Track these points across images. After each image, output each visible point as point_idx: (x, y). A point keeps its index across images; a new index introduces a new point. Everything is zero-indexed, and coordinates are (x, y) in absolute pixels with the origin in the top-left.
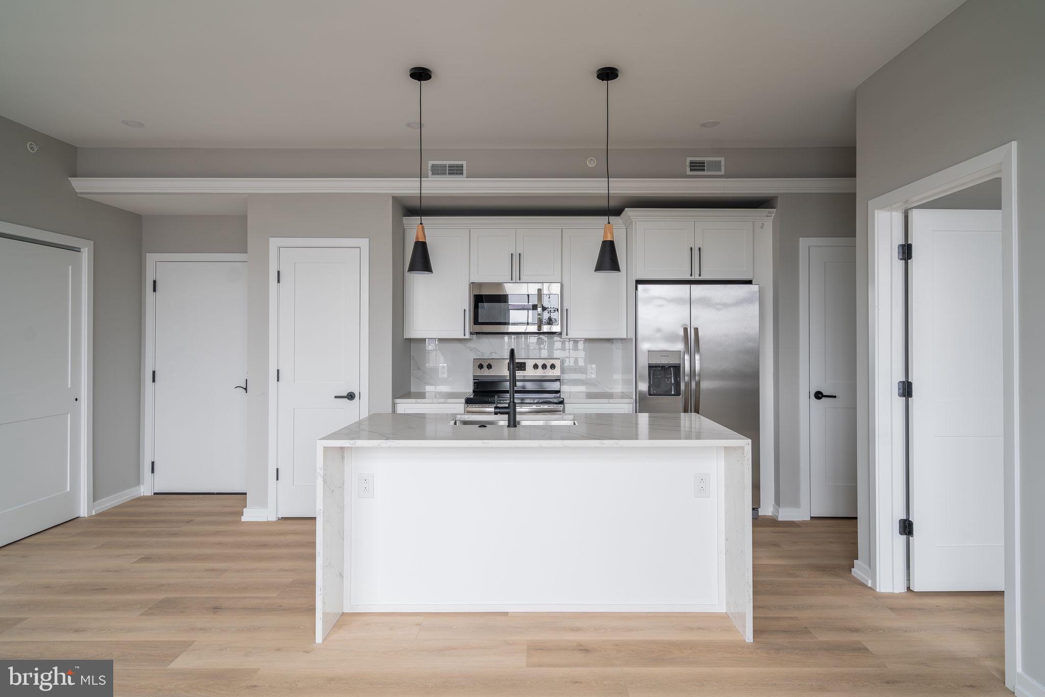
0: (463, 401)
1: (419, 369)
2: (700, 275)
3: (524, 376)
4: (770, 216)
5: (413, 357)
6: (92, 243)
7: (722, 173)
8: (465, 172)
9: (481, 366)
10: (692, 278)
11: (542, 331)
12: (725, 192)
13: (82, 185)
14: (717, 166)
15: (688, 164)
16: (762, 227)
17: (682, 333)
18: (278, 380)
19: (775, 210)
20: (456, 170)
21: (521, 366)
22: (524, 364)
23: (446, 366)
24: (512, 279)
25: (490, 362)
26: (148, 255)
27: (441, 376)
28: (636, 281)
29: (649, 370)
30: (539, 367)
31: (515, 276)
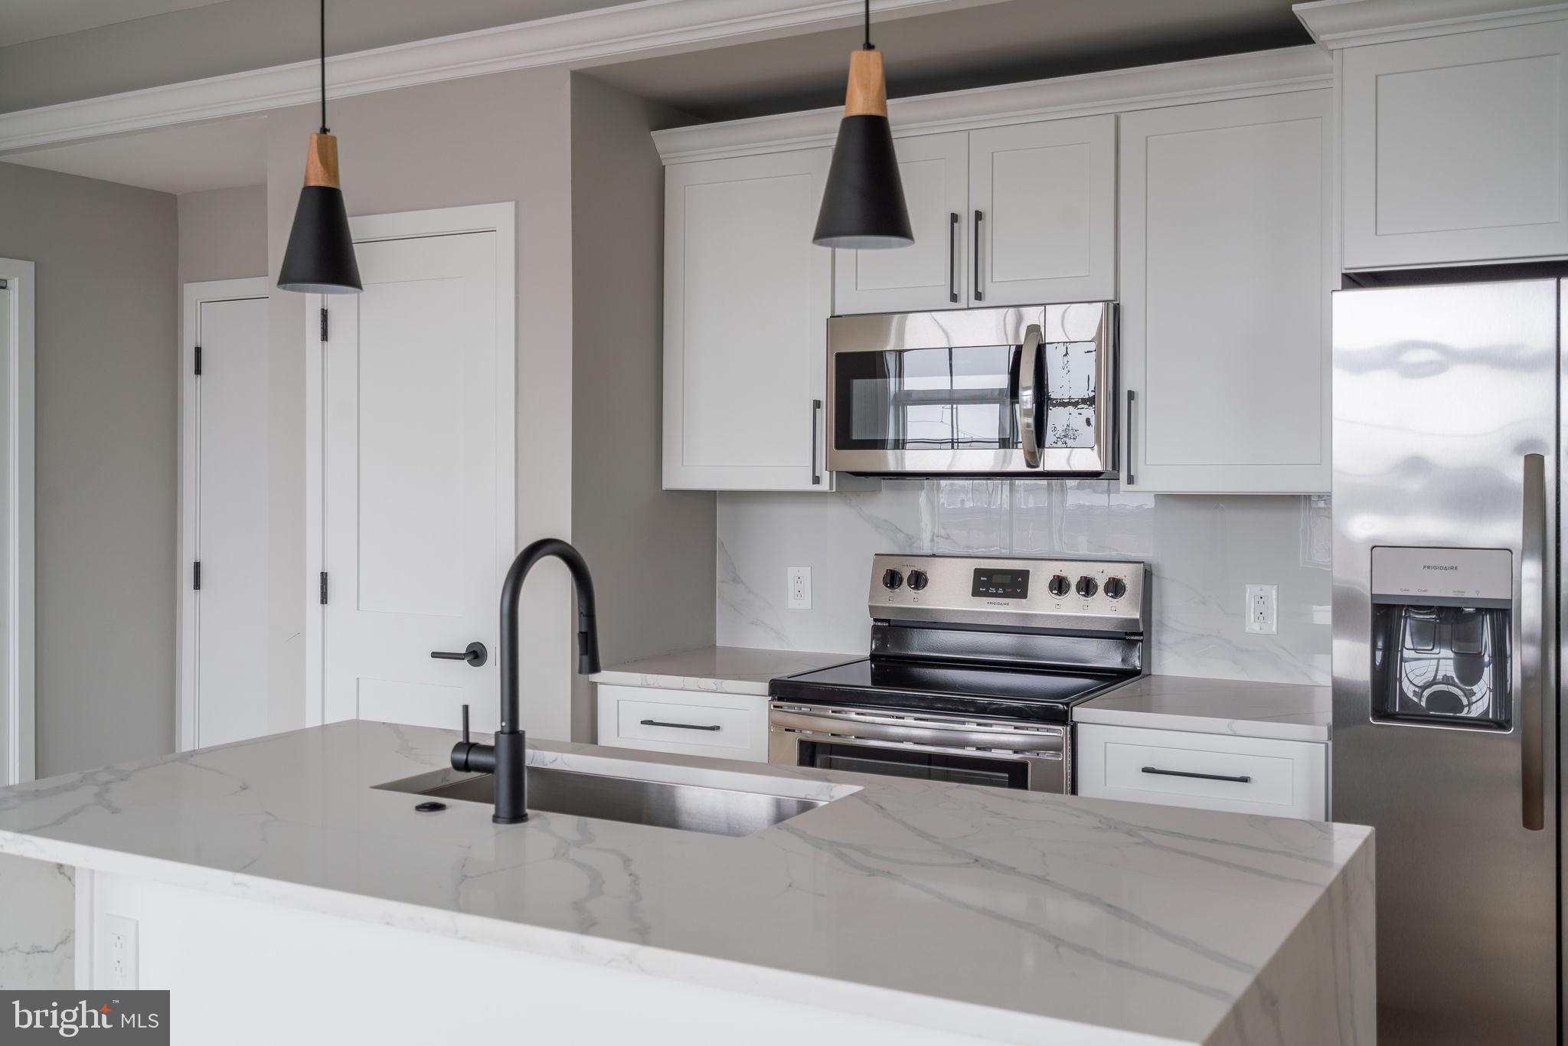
0: (764, 687)
1: (736, 580)
3: (1027, 615)
5: (722, 544)
6: (29, 267)
9: (892, 579)
11: (1040, 469)
17: (1512, 477)
18: (324, 600)
21: (1013, 584)
22: (1025, 574)
23: (806, 572)
24: (954, 298)
25: (919, 565)
26: (185, 285)
27: (792, 603)
28: (1345, 275)
29: (1374, 616)
30: (1068, 586)
31: (965, 288)
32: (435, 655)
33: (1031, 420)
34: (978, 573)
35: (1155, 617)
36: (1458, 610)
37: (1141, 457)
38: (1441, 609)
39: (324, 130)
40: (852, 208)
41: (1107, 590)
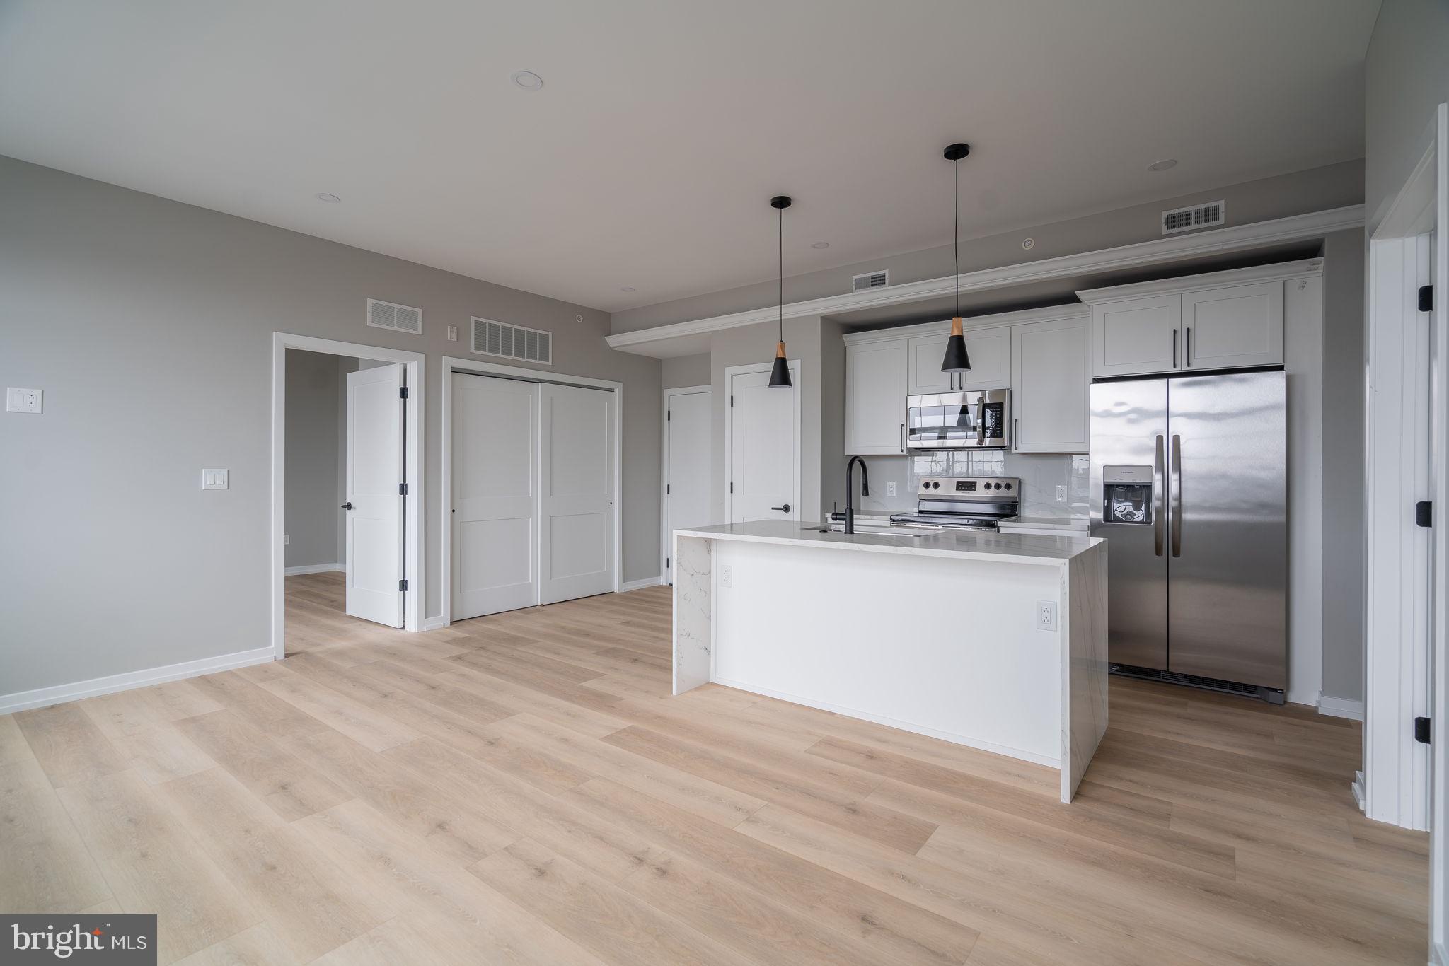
0: (888, 518)
2: (1189, 365)
3: (975, 497)
4: (1317, 269)
6: (621, 384)
7: (1222, 221)
8: (887, 281)
9: (926, 485)
10: (1178, 370)
11: (984, 445)
12: (1225, 247)
13: (614, 341)
14: (1212, 214)
15: (1164, 221)
16: (1303, 287)
17: (1153, 443)
18: (732, 492)
19: (1323, 258)
20: (878, 281)
21: (971, 486)
22: (975, 483)
23: (894, 484)
24: (952, 389)
25: (936, 480)
26: (665, 390)
27: (889, 494)
28: (1094, 379)
29: (1105, 490)
30: (991, 486)
31: (956, 385)
32: (773, 509)
33: (981, 429)
34: (958, 482)
35: (1022, 497)
36: (1133, 486)
37: (1020, 441)
38: (1128, 486)
39: (782, 341)
40: (953, 361)
41: (1005, 488)
